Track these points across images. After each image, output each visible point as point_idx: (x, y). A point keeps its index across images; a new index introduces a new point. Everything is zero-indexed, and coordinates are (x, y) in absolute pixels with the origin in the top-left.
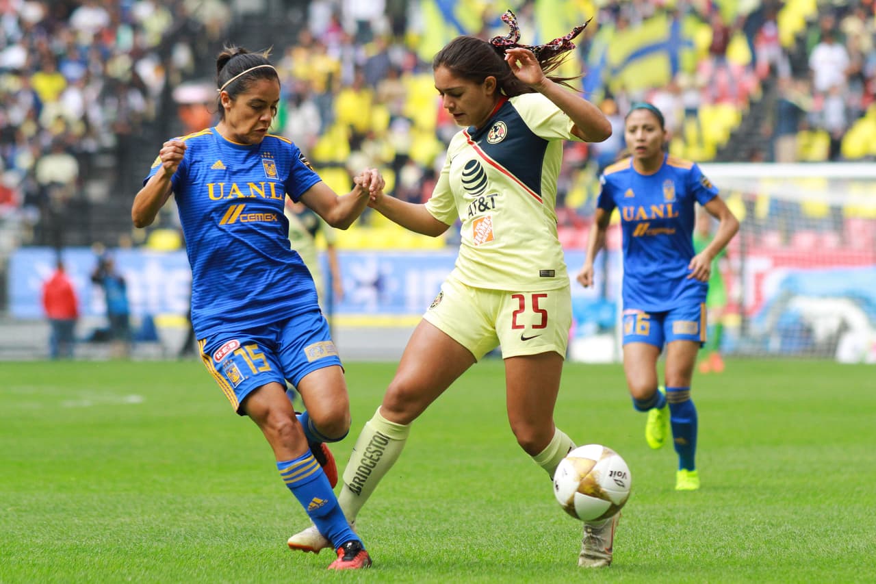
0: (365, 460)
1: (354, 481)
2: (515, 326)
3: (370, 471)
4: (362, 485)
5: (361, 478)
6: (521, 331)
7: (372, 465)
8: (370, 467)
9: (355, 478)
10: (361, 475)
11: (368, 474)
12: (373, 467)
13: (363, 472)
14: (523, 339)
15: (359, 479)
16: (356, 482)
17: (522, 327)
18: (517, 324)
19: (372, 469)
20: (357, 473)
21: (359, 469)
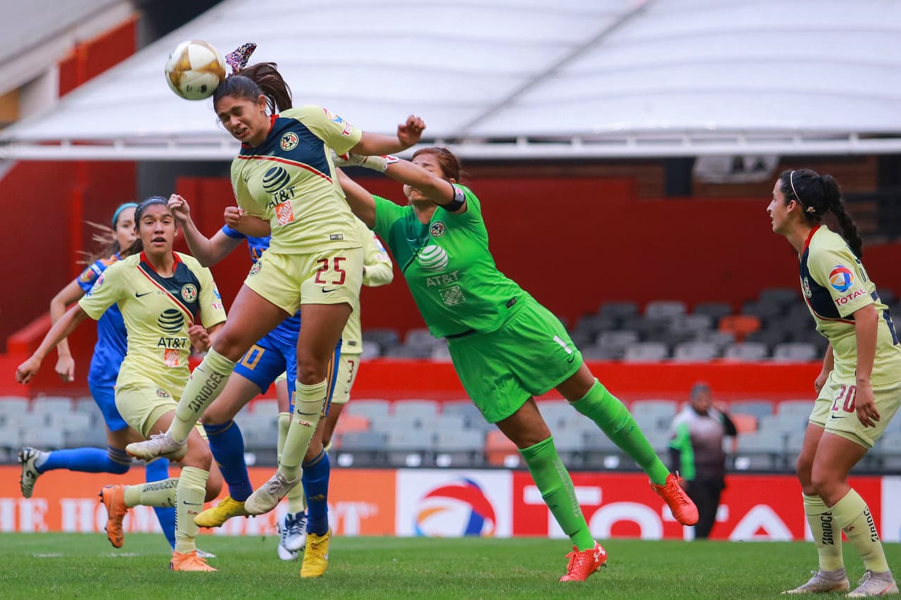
0: (209, 381)
1: (196, 399)
2: (318, 281)
3: (212, 392)
4: (202, 403)
5: (203, 397)
6: (322, 285)
7: (214, 386)
8: (213, 388)
9: (198, 396)
10: (203, 395)
11: (210, 394)
12: (214, 388)
13: (206, 392)
14: (324, 291)
15: (201, 397)
16: (197, 400)
17: (324, 282)
18: (320, 279)
19: (214, 391)
20: (201, 393)
21: (203, 389)
